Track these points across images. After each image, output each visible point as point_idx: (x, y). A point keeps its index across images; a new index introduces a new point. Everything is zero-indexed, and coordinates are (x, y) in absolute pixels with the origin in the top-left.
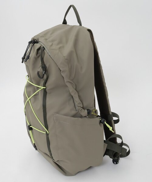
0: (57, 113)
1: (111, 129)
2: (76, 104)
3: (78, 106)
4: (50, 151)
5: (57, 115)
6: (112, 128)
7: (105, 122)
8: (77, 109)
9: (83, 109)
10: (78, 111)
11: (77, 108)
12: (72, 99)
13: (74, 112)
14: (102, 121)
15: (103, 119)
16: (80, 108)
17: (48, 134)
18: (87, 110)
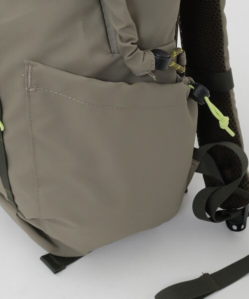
0: (40, 60)
1: (224, 122)
2: (115, 27)
3: (121, 38)
4: (8, 186)
5: (39, 66)
6: (227, 119)
7: (207, 99)
8: (114, 48)
9: (139, 50)
10: (117, 56)
11: (117, 43)
12: (98, 10)
13: (102, 59)
14: (195, 94)
15: (201, 88)
16: (129, 44)
17: (2, 132)
18: (155, 51)
